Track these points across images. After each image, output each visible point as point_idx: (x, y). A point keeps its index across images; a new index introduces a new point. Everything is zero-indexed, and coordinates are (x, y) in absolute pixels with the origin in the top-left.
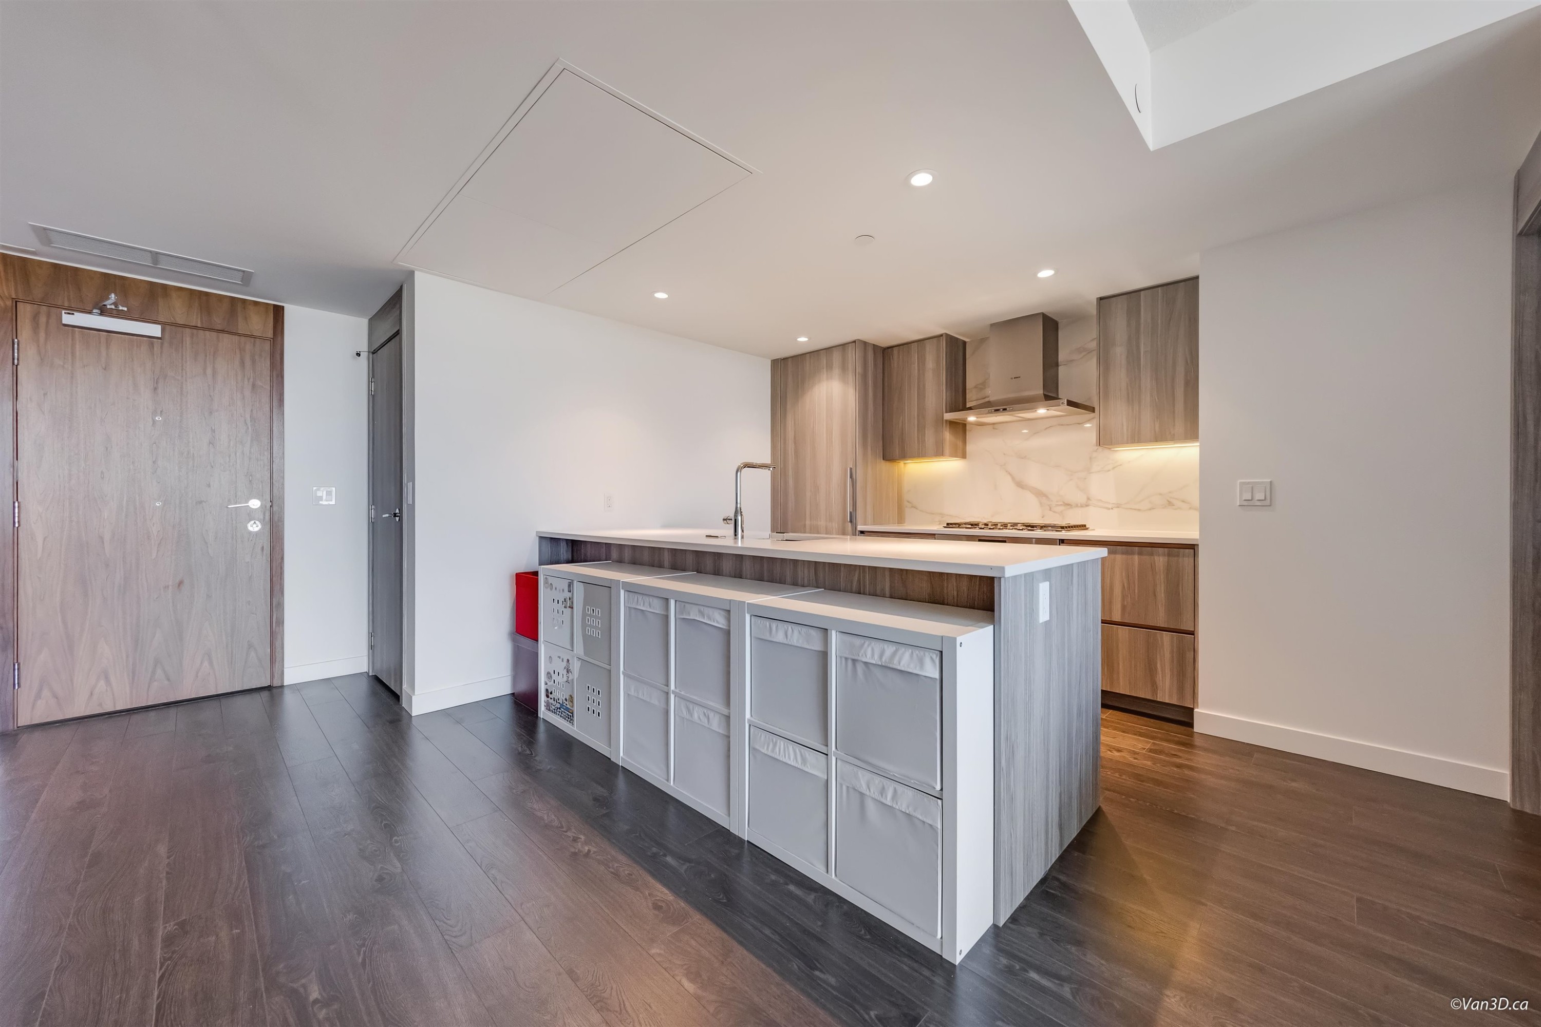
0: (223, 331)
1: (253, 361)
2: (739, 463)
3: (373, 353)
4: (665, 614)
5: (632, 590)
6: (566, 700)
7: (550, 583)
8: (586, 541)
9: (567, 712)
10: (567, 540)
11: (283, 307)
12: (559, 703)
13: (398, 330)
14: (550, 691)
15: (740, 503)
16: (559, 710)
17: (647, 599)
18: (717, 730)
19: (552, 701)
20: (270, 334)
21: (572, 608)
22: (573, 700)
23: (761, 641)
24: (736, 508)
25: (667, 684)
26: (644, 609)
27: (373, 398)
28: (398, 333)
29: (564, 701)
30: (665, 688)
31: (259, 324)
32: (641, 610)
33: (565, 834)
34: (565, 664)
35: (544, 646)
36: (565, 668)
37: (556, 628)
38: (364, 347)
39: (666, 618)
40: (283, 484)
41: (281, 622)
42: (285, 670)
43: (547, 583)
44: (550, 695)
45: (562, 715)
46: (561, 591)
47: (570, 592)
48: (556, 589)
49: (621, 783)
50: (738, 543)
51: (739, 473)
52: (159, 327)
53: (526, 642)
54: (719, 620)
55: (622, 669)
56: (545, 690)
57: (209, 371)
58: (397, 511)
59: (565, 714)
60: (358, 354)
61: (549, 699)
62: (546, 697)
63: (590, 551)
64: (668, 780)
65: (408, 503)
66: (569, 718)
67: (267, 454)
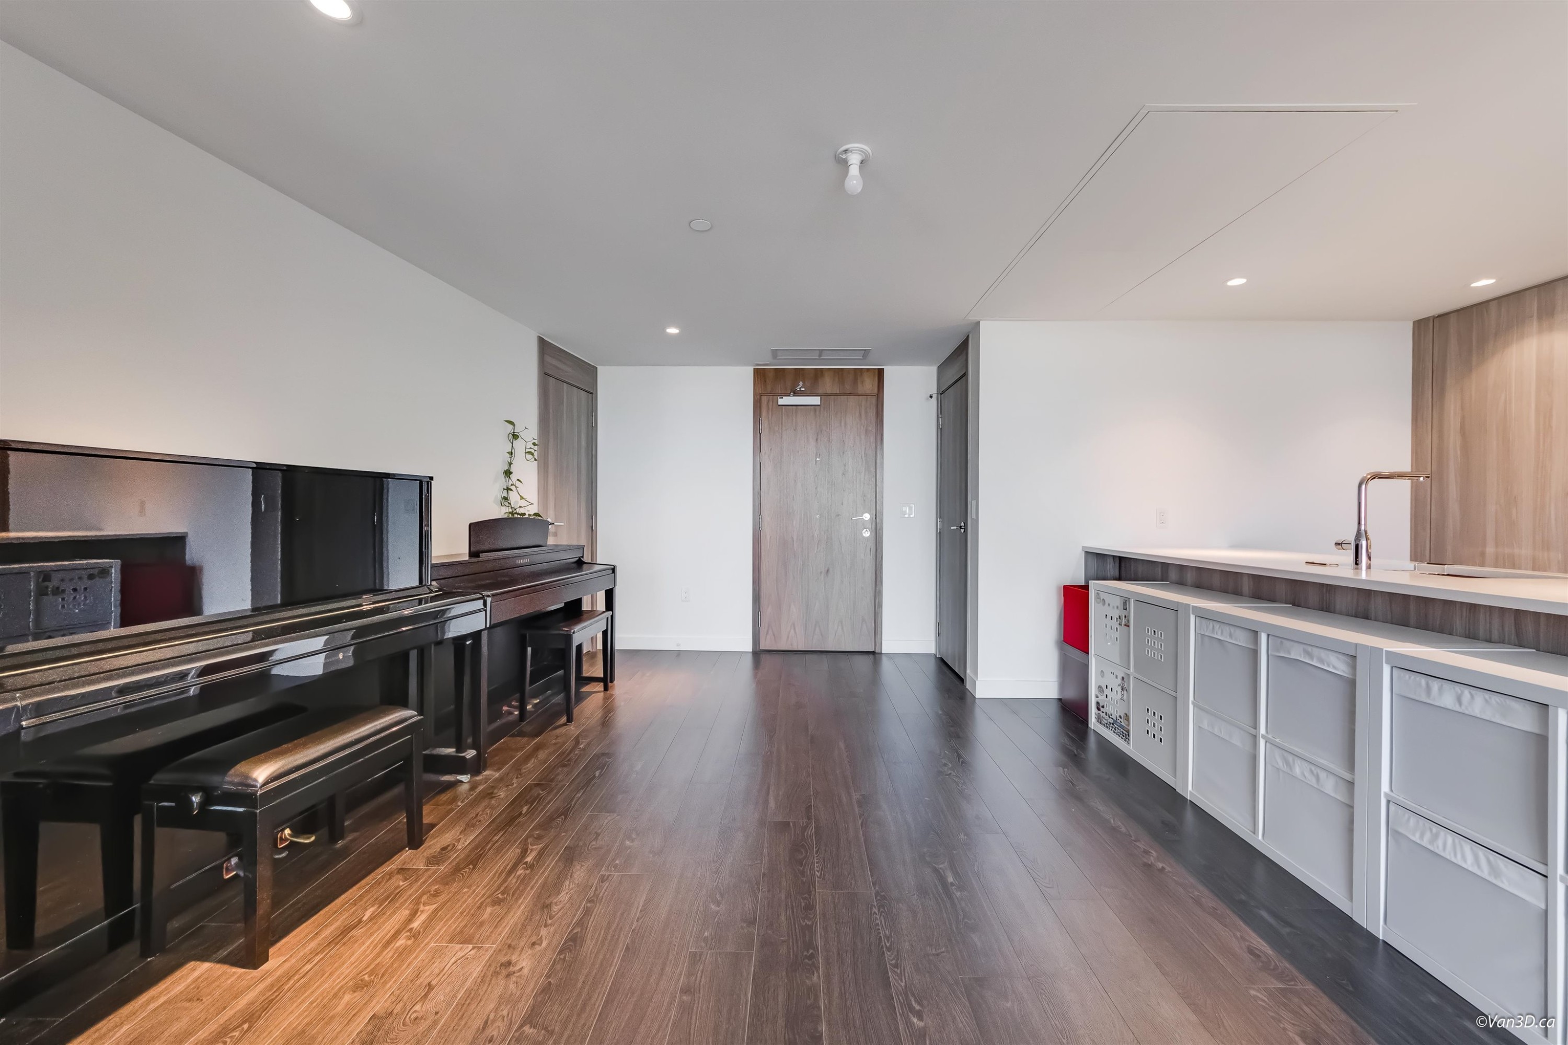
0: (850, 394)
1: (866, 412)
2: (1364, 474)
3: (941, 394)
4: (1252, 647)
5: (1203, 616)
6: (1120, 717)
7: (1102, 599)
8: (1136, 559)
9: (1122, 730)
10: (1114, 557)
11: (883, 369)
12: (1112, 719)
13: (965, 373)
14: (1101, 705)
15: (1365, 525)
16: (1112, 725)
17: (1227, 628)
18: (1332, 794)
19: (1103, 715)
20: (876, 392)
21: (1128, 626)
22: (1129, 719)
23: (1404, 701)
24: (1359, 530)
25: (1255, 726)
26: (1222, 638)
27: (940, 431)
28: (965, 375)
29: (1118, 718)
30: (1253, 731)
31: (868, 385)
32: (1219, 639)
33: (1135, 843)
34: (1119, 681)
35: (1095, 659)
36: (1119, 685)
37: (1109, 644)
38: (934, 390)
39: (1255, 653)
40: (883, 502)
41: (880, 606)
42: (883, 641)
43: (1099, 598)
44: (1101, 709)
45: (1116, 731)
46: (1116, 608)
47: (1126, 609)
48: (1109, 605)
49: (1189, 816)
50: (1361, 575)
51: (1363, 487)
52: (819, 398)
53: (1075, 653)
54: (1340, 667)
55: (1191, 698)
56: (1096, 703)
57: (843, 424)
58: (962, 524)
59: (1119, 731)
60: (931, 397)
61: (1100, 712)
62: (1096, 709)
63: (1141, 569)
64: (1255, 832)
65: (973, 518)
66: (1123, 736)
67: (873, 480)
